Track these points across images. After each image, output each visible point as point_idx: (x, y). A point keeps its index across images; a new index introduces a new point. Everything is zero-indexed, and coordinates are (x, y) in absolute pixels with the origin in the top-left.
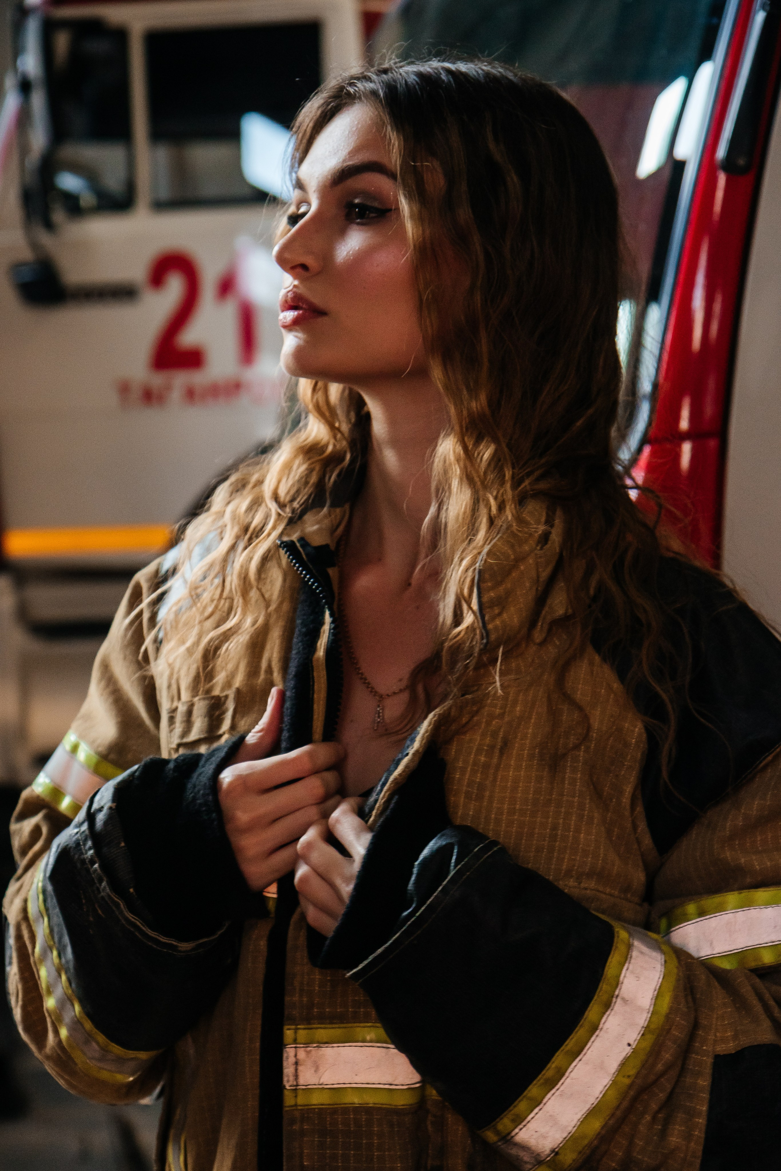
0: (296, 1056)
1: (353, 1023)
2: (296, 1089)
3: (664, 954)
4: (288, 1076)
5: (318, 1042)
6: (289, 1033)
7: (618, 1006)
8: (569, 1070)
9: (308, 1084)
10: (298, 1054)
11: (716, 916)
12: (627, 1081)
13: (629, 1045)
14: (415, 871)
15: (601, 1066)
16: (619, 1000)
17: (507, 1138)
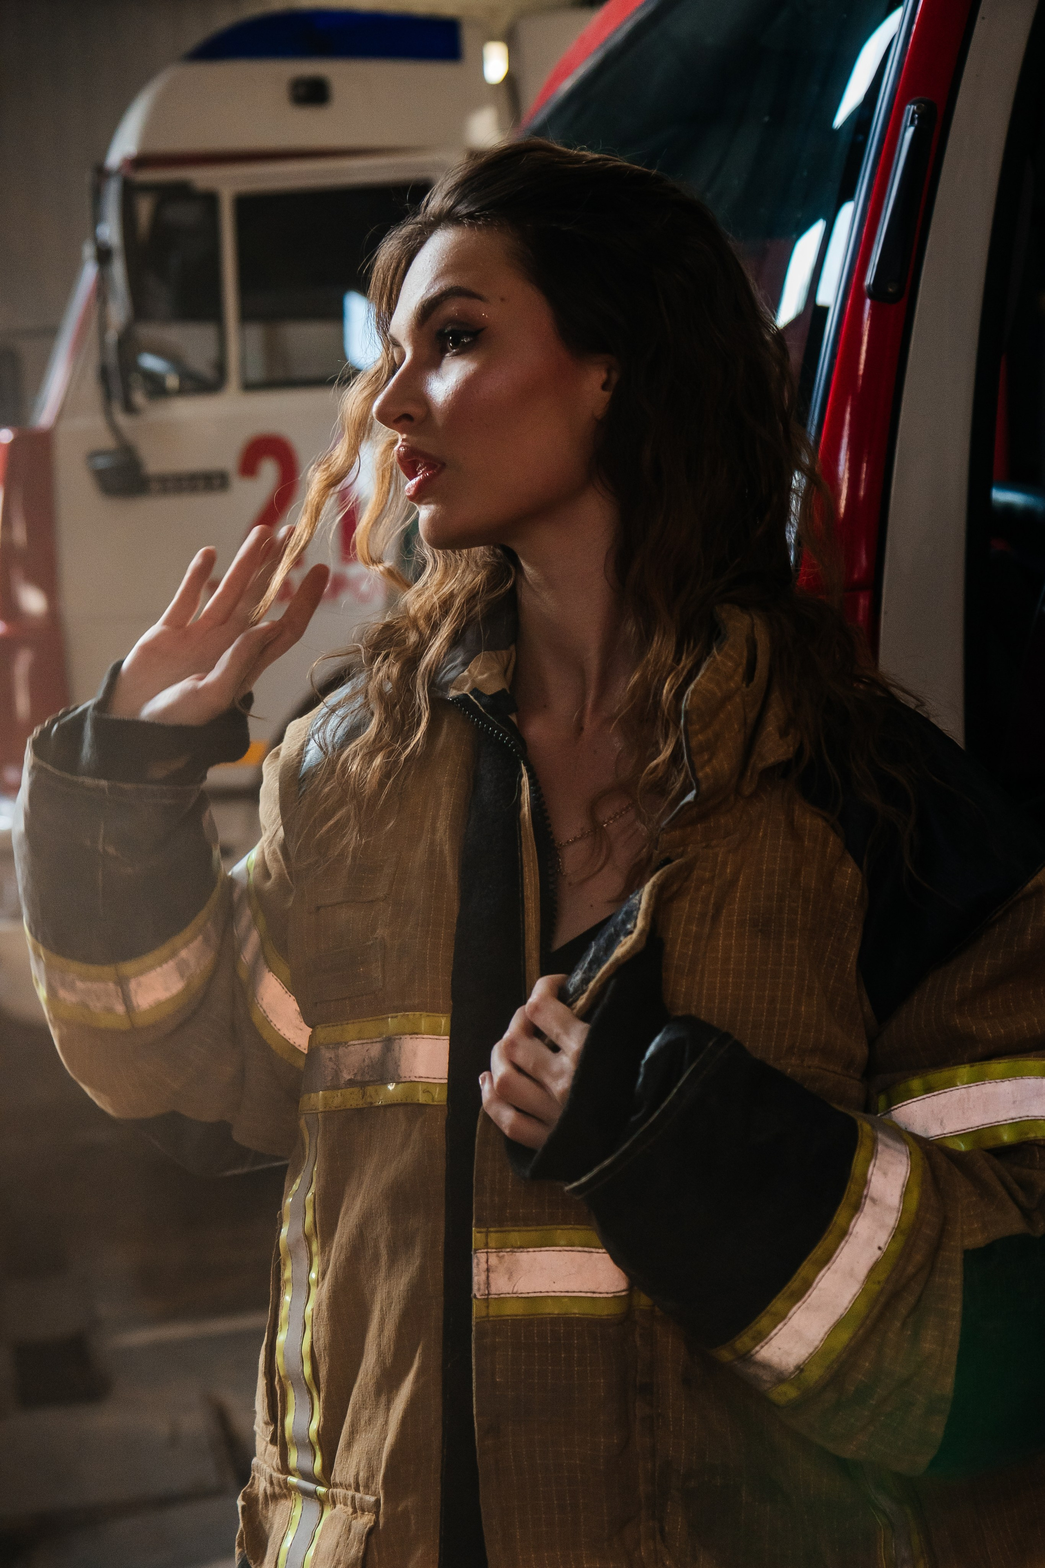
0: (487, 1262)
1: (549, 1225)
2: (487, 1299)
3: (908, 1144)
4: (479, 1284)
5: (513, 1247)
6: (477, 1236)
7: (868, 1207)
8: (817, 1280)
9: (501, 1292)
10: (489, 1261)
11: (946, 1092)
12: (877, 1288)
13: (880, 1248)
14: (642, 1070)
15: (851, 1273)
16: (868, 1201)
17: (746, 1357)
